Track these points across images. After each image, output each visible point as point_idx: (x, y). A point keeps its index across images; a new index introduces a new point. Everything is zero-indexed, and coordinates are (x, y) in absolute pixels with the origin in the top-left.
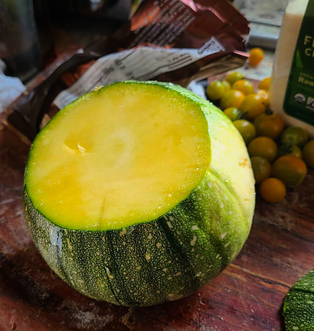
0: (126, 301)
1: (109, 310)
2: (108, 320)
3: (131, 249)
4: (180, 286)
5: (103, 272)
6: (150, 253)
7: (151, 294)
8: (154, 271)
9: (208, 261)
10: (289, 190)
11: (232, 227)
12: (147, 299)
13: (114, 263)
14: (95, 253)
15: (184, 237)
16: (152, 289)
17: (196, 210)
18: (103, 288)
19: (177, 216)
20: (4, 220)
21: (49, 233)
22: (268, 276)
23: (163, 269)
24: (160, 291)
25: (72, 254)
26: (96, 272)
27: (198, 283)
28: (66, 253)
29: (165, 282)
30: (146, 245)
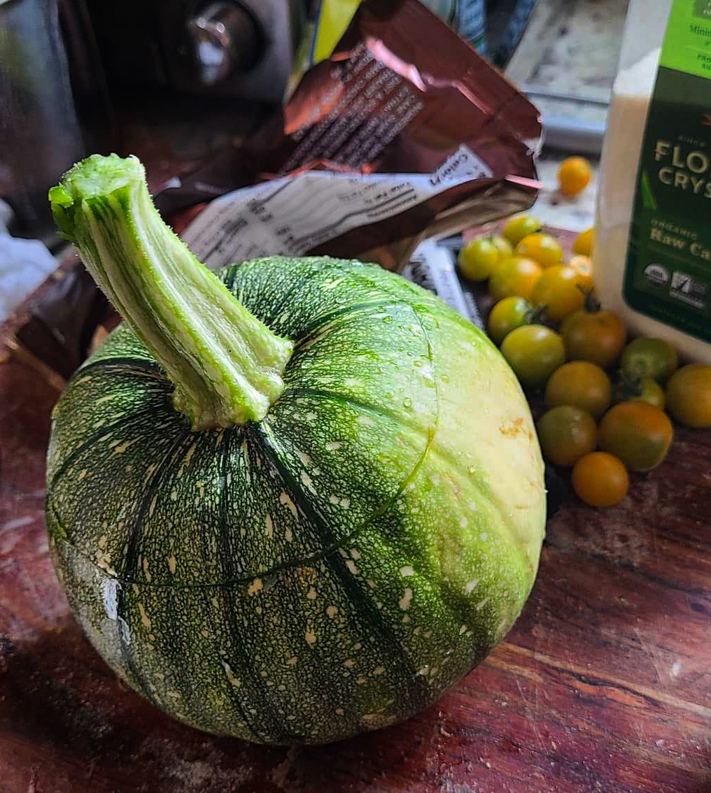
0: (273, 733)
1: (244, 755)
2: (242, 779)
3: (275, 622)
4: (385, 697)
5: (218, 674)
6: (314, 628)
7: (325, 717)
8: (326, 668)
9: (441, 641)
10: (636, 477)
11: (490, 566)
12: (317, 728)
13: (240, 653)
14: (200, 632)
15: (384, 593)
16: (324, 705)
17: (407, 534)
18: (221, 708)
19: (367, 549)
20: (10, 565)
21: (100, 593)
22: (588, 669)
23: (344, 661)
24: (344, 709)
25: (152, 637)
26: (204, 672)
27: (426, 690)
28: (139, 634)
29: (352, 689)
30: (304, 611)
